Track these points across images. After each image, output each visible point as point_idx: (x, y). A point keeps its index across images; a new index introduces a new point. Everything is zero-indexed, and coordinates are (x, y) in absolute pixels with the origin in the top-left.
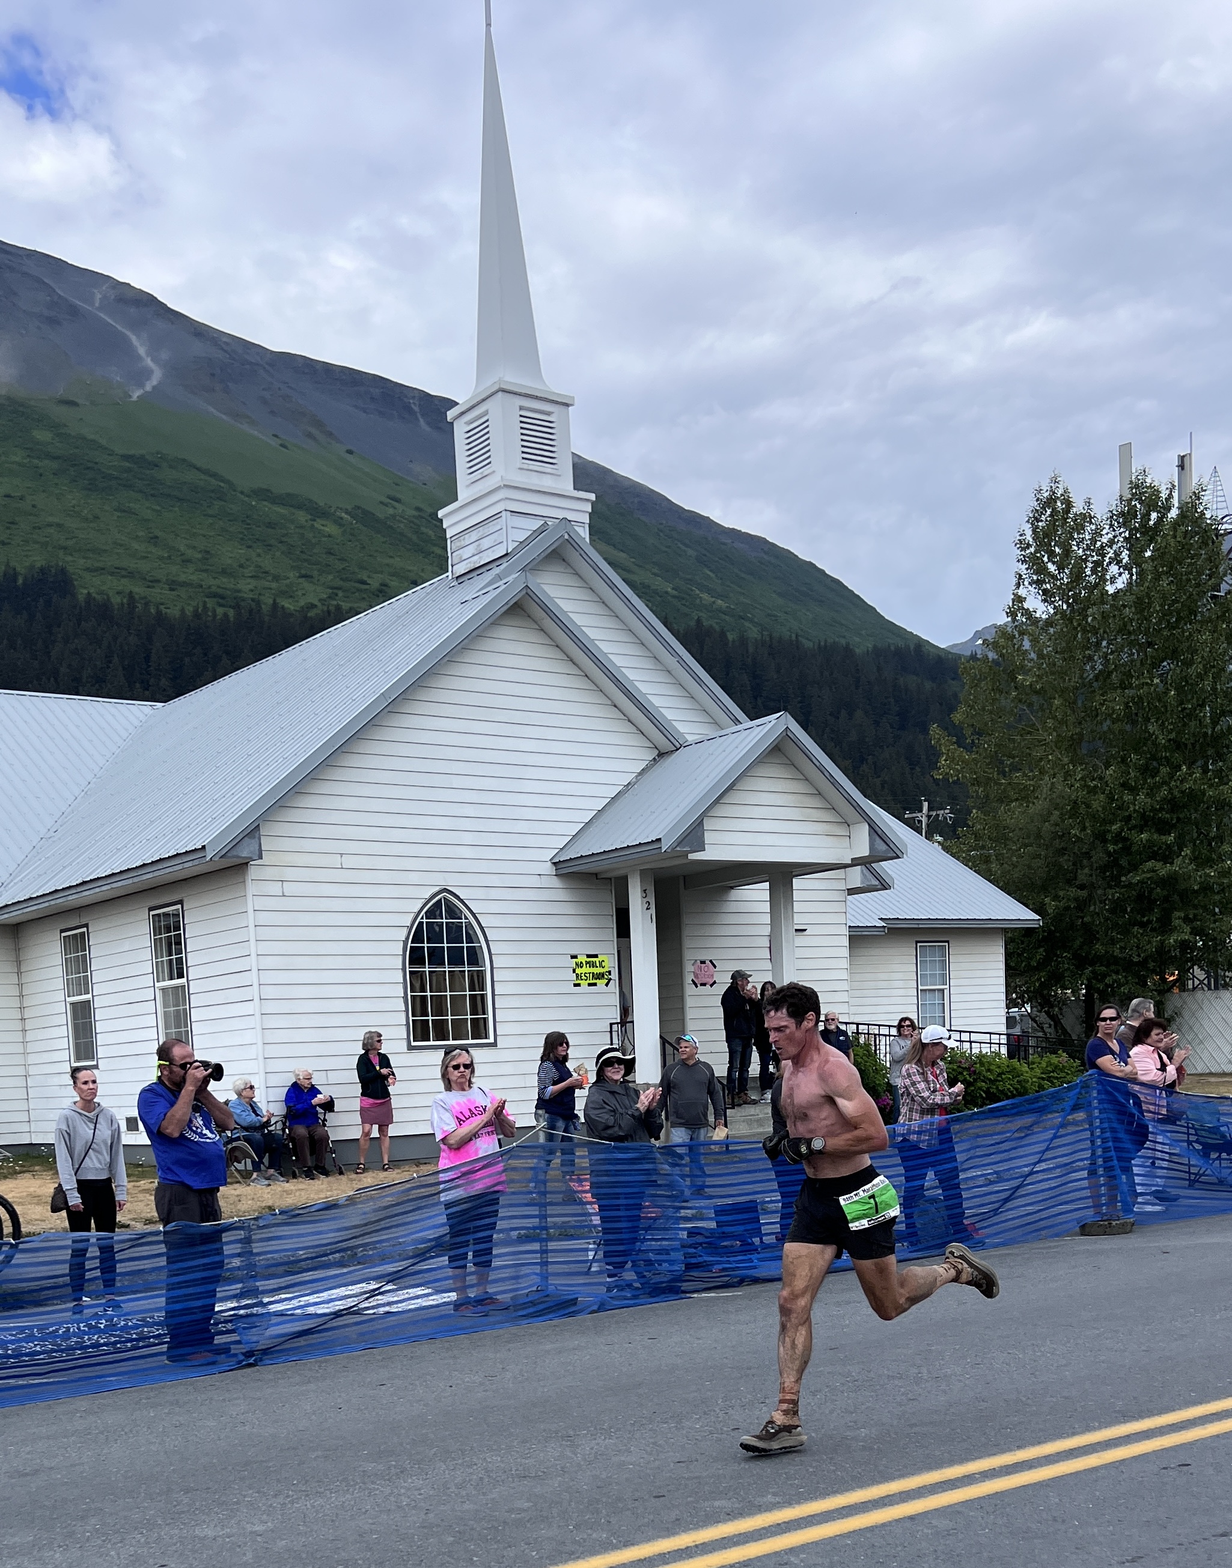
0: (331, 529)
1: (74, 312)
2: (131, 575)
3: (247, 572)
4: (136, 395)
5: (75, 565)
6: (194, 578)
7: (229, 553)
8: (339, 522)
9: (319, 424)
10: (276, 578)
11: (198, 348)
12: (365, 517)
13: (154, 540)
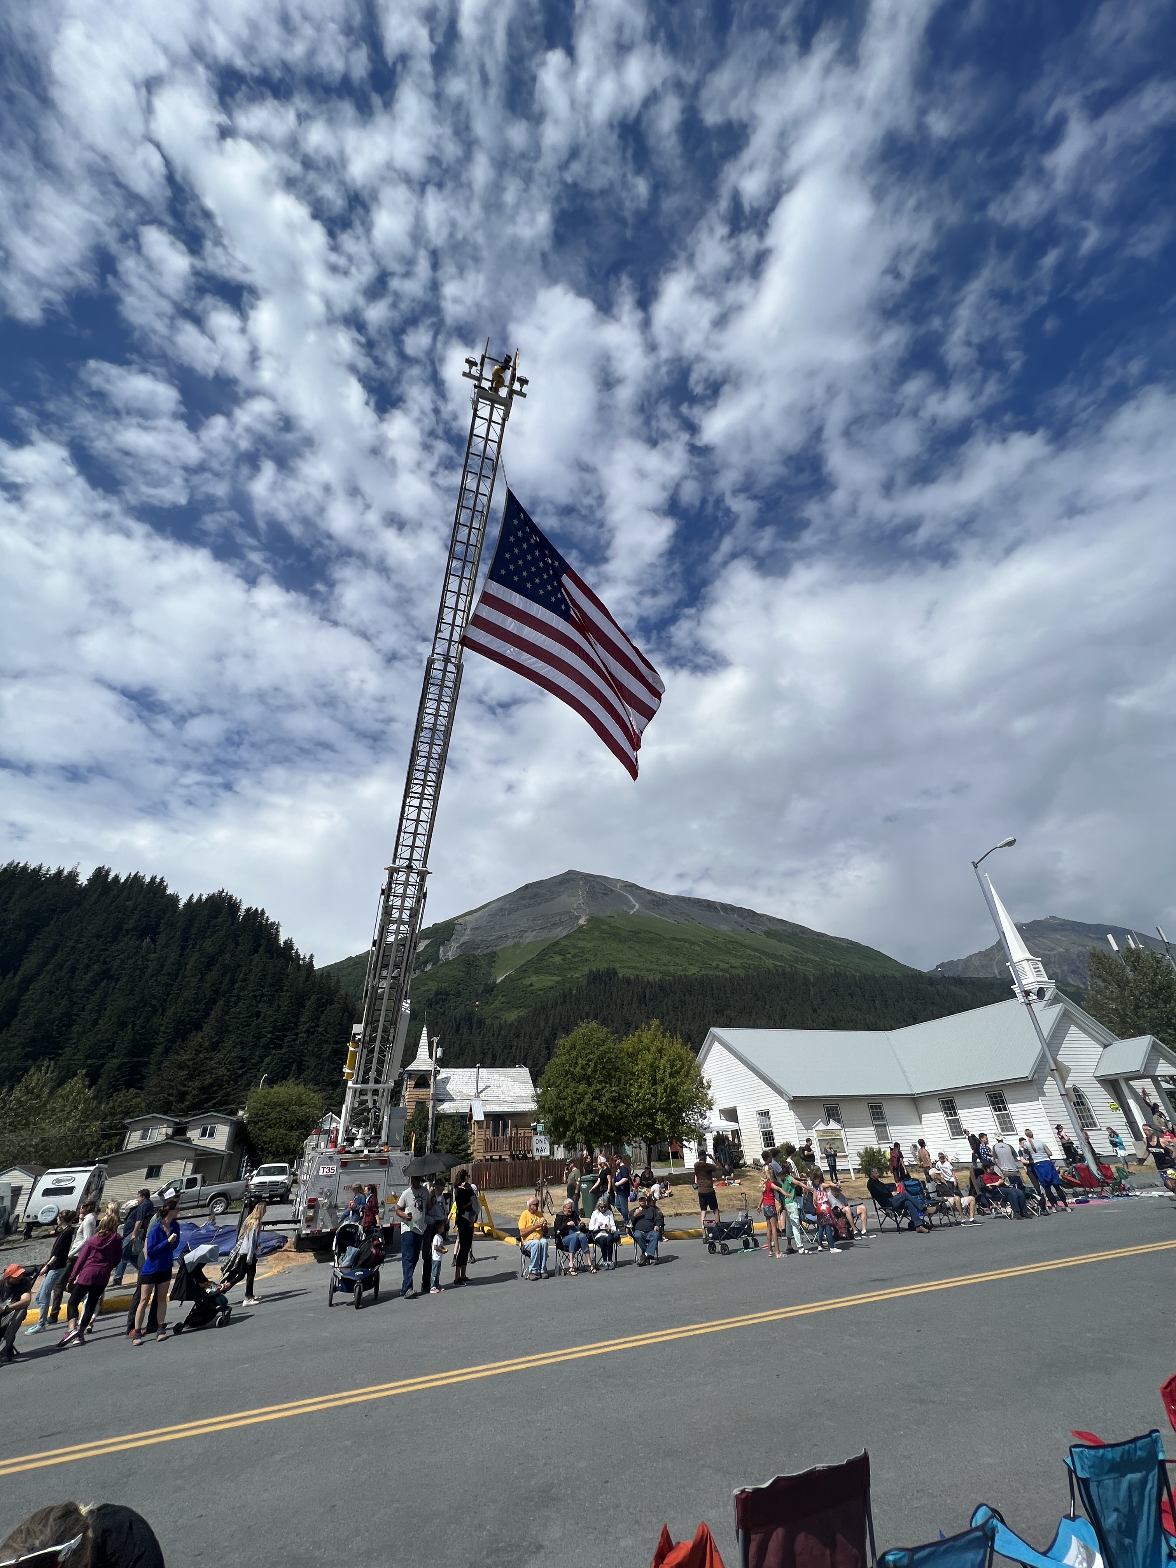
0: (697, 948)
1: (612, 891)
2: (634, 968)
3: (672, 964)
4: (632, 912)
5: (617, 966)
6: (654, 967)
7: (665, 958)
8: (699, 945)
9: (688, 915)
10: (681, 965)
11: (649, 897)
12: (705, 942)
13: (640, 956)
